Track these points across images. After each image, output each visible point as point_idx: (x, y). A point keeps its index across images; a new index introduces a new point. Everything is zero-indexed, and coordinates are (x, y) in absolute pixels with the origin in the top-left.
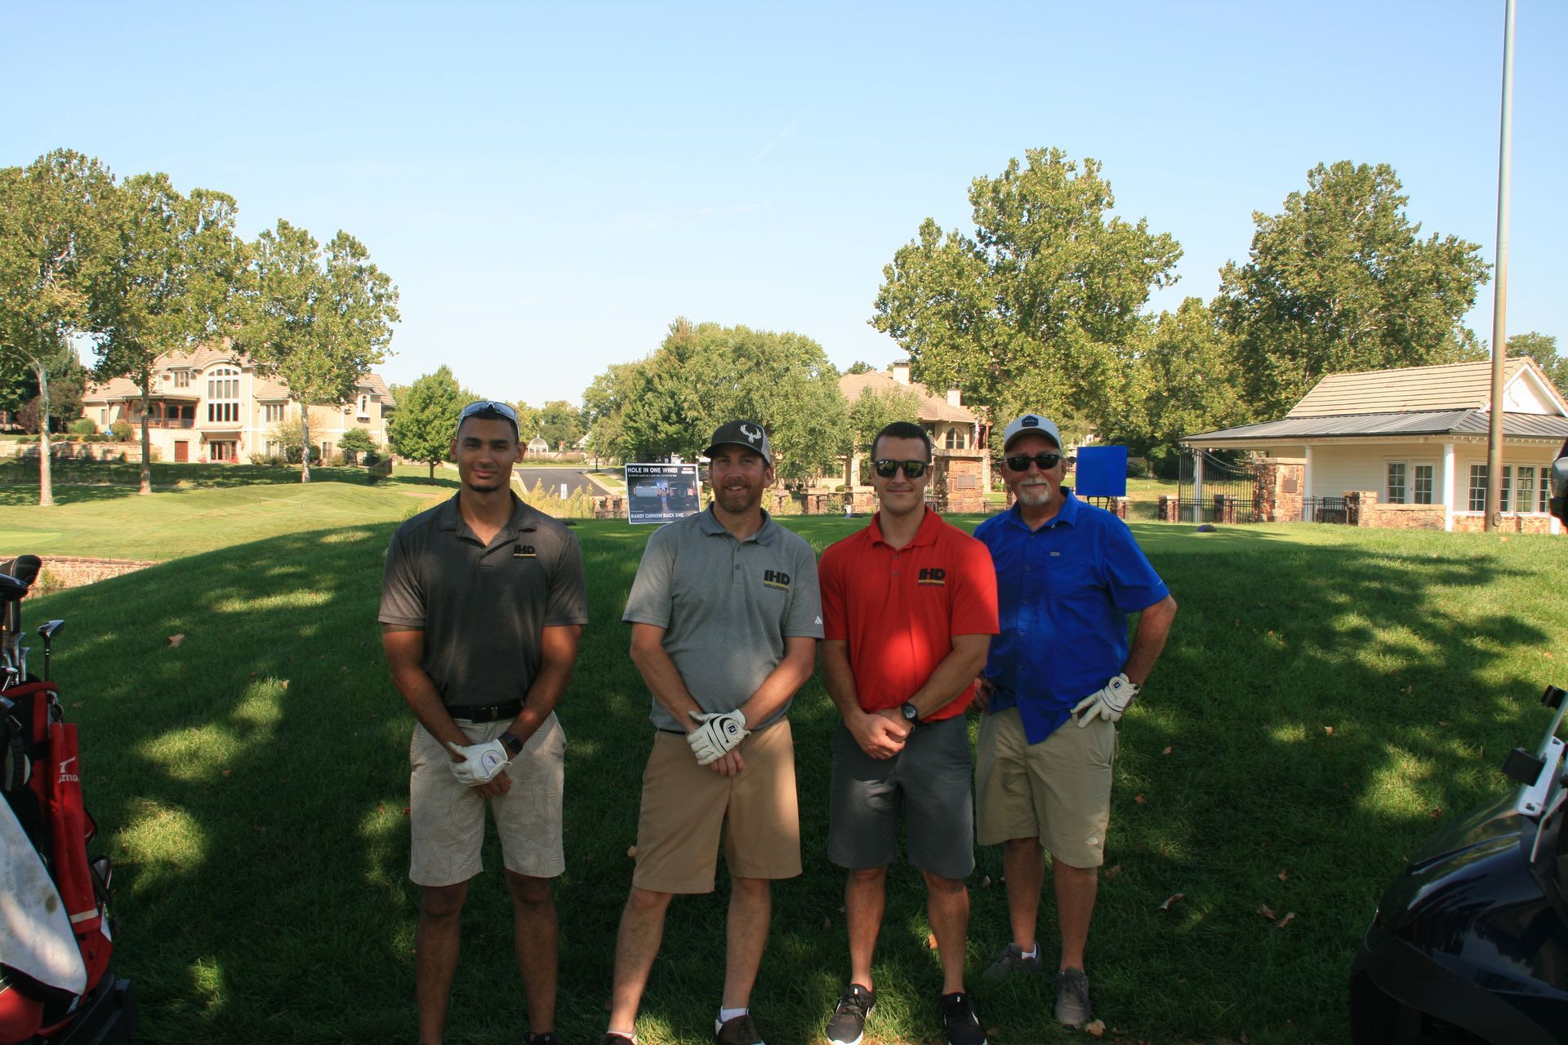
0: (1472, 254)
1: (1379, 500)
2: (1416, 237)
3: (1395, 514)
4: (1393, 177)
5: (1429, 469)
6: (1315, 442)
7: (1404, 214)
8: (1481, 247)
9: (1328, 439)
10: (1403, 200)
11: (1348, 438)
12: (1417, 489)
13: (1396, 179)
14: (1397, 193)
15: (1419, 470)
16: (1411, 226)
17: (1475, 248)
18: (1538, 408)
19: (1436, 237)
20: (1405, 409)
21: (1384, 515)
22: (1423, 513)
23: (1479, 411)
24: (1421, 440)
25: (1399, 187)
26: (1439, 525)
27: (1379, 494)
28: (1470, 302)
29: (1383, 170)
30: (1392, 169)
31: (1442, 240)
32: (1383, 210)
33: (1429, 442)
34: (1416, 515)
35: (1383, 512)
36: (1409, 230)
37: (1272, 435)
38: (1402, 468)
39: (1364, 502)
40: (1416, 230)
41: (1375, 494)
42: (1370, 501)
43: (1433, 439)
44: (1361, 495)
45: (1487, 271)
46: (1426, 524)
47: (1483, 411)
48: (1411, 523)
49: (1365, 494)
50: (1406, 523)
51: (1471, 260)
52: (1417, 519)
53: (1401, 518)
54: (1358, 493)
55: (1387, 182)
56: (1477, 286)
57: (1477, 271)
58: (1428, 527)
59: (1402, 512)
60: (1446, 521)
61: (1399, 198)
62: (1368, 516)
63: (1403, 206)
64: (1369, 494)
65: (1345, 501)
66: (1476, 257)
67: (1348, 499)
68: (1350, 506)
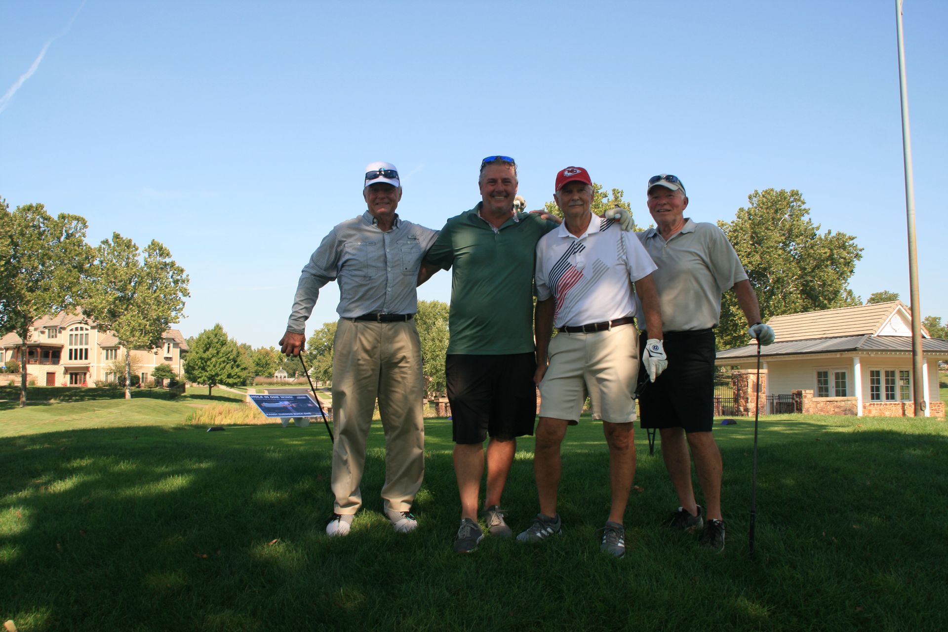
0: (851, 242)
1: (814, 396)
2: (818, 233)
3: (826, 404)
4: (800, 198)
5: (843, 374)
6: (769, 359)
7: (810, 219)
8: (856, 238)
9: (778, 356)
10: (807, 211)
11: (791, 356)
12: (836, 387)
13: (802, 199)
14: (803, 207)
15: (837, 375)
16: (814, 226)
17: (853, 239)
18: (906, 333)
19: (829, 232)
20: (825, 336)
21: (818, 405)
22: (843, 403)
23: (873, 336)
24: (838, 355)
25: (804, 203)
26: (854, 410)
27: (814, 392)
28: (852, 272)
29: (795, 194)
30: (800, 193)
31: (833, 234)
32: (796, 216)
33: (843, 356)
34: (839, 404)
35: (818, 403)
36: (813, 228)
37: (741, 355)
38: (826, 374)
39: (805, 397)
40: (818, 228)
41: (812, 392)
42: (809, 396)
43: (846, 355)
44: (803, 392)
45: (860, 253)
46: (846, 410)
47: (875, 335)
48: (836, 410)
49: (805, 391)
50: (833, 410)
51: (850, 246)
52: (839, 407)
53: (829, 407)
54: (801, 391)
55: (795, 200)
56: (856, 262)
57: (855, 252)
58: (847, 412)
59: (828, 403)
60: (858, 408)
61: (805, 210)
62: (808, 406)
63: (808, 214)
64: (808, 391)
65: (792, 396)
66: (853, 244)
67: (795, 395)
68: (796, 399)
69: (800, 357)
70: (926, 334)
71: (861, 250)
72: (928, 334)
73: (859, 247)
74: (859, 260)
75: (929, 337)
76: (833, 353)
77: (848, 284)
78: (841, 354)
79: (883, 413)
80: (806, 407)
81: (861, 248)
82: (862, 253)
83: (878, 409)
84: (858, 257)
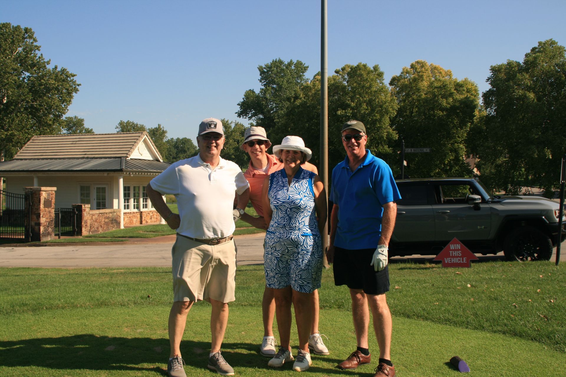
0: (72, 78)
1: (91, 209)
2: (48, 67)
3: (99, 216)
5: (104, 189)
6: (40, 175)
7: (42, 55)
9: (50, 173)
10: (38, 48)
11: (62, 173)
13: (34, 36)
14: (35, 44)
15: (98, 189)
16: (46, 60)
17: (74, 76)
18: (149, 157)
19: (56, 68)
20: (86, 156)
21: (94, 217)
22: (111, 214)
23: (128, 159)
26: (118, 220)
27: (92, 205)
28: (70, 101)
29: (28, 31)
30: (32, 31)
31: (59, 69)
32: (30, 49)
34: (108, 215)
35: (93, 215)
36: (45, 62)
38: (88, 188)
39: (85, 210)
40: (48, 63)
41: (89, 206)
42: (87, 210)
44: (83, 206)
45: (77, 87)
46: (112, 220)
47: (129, 159)
48: (106, 220)
49: (85, 205)
50: (104, 220)
51: (71, 81)
52: (108, 218)
53: (101, 218)
54: (81, 206)
55: (30, 37)
56: (74, 94)
57: (74, 86)
58: (113, 221)
59: (101, 215)
60: (121, 218)
61: (36, 46)
62: (86, 218)
63: (39, 50)
64: (87, 206)
65: (73, 210)
66: (73, 80)
67: (75, 209)
68: (77, 213)
69: (71, 174)
70: (161, 158)
71: (79, 85)
72: (162, 159)
73: (78, 83)
74: (76, 93)
75: (162, 161)
76: (102, 173)
77: (68, 110)
78: (108, 174)
79: (132, 220)
80: (85, 219)
82: (79, 88)
83: (129, 217)
84: (76, 91)
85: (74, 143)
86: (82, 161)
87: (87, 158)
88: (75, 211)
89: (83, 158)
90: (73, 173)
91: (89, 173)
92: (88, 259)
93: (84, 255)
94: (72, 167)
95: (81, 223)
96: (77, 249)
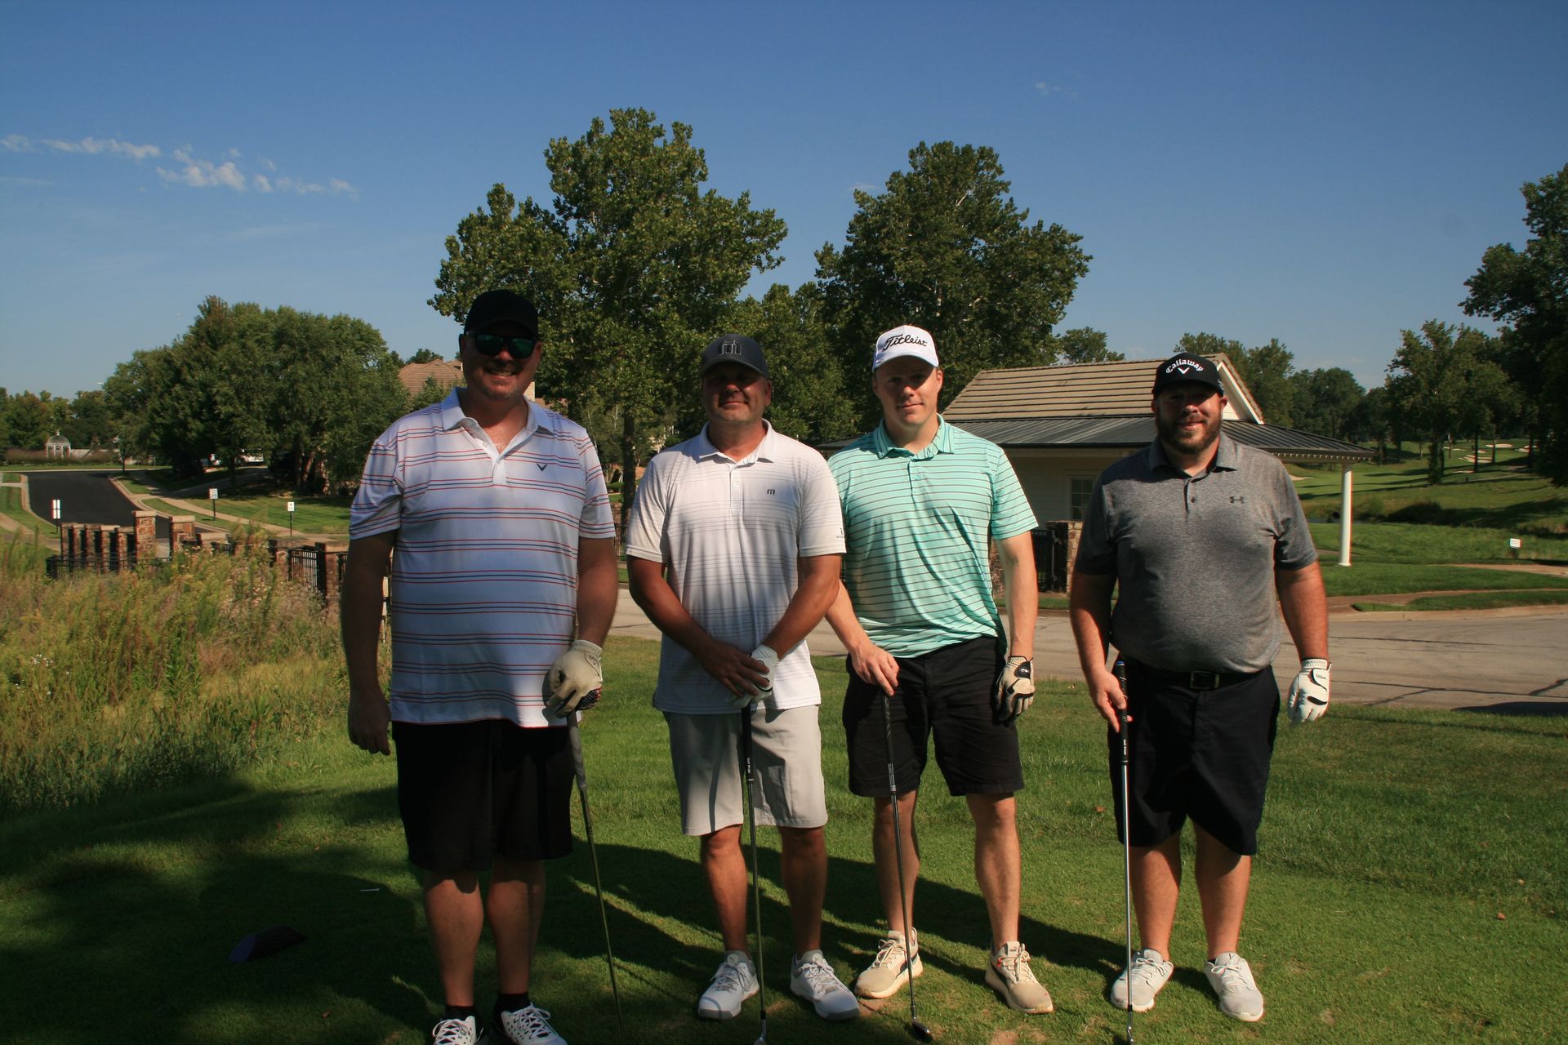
0: (1073, 245)
2: (1023, 224)
4: (995, 162)
7: (1011, 200)
8: (1081, 238)
10: (1005, 186)
13: (998, 164)
14: (999, 178)
16: (1019, 212)
17: (1076, 239)
19: (1040, 225)
25: (1000, 172)
28: (1070, 294)
29: (985, 153)
30: (995, 153)
31: (1046, 228)
32: (987, 193)
36: (1016, 216)
40: (1024, 217)
44: (1070, 526)
45: (1085, 263)
49: (1074, 524)
51: (1071, 251)
54: (1066, 525)
55: (989, 166)
56: (1078, 279)
57: (1078, 262)
61: (1001, 183)
63: (1007, 191)
65: (1049, 533)
66: (1076, 248)
67: (1053, 532)
68: (1056, 540)
70: (1258, 417)
71: (1088, 259)
72: (1262, 418)
73: (1085, 253)
74: (1083, 275)
75: (1261, 422)
77: (1065, 314)
81: (1088, 255)
82: (1089, 265)
84: (1082, 270)
85: (1063, 383)
86: (1076, 423)
87: (1089, 417)
88: (1054, 536)
89: (1079, 417)
90: (1055, 450)
91: (1088, 450)
92: (1057, 652)
93: (1052, 641)
94: (1053, 437)
95: (1066, 563)
96: (1044, 624)
